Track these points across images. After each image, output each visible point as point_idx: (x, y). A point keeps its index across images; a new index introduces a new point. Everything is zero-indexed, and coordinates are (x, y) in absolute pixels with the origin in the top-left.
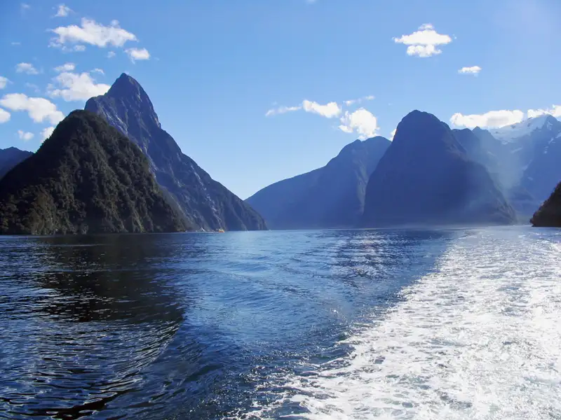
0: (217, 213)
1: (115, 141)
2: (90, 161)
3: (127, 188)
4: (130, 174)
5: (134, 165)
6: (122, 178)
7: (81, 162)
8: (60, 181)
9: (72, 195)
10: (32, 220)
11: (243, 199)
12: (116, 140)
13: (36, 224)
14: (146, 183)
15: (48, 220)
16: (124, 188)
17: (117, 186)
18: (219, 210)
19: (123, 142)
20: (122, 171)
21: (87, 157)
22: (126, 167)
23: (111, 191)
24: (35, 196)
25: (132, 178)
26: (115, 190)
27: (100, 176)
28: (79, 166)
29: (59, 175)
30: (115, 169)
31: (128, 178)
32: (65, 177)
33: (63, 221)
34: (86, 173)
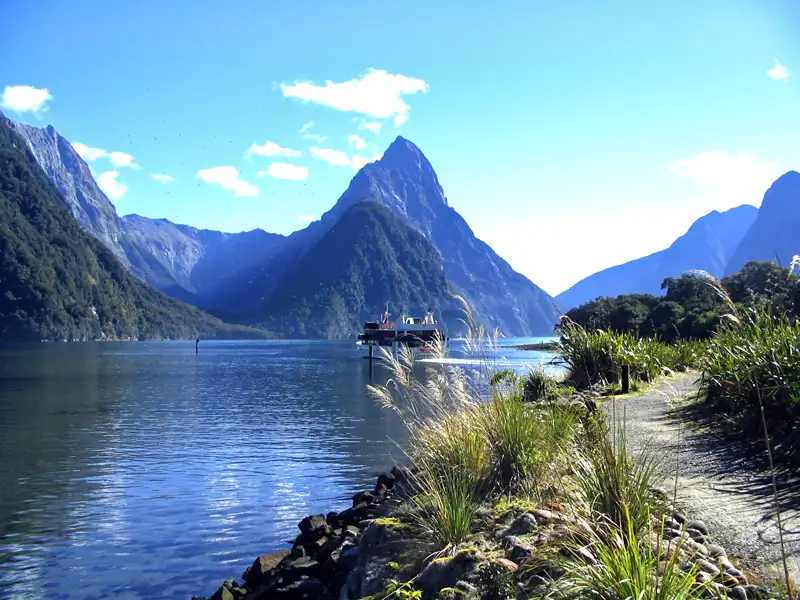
0: (520, 315)
1: (404, 236)
2: (379, 260)
3: (419, 288)
4: (422, 272)
5: (426, 262)
6: (413, 277)
7: (371, 262)
8: (350, 282)
9: (363, 298)
10: (328, 324)
11: (553, 296)
12: (406, 234)
13: (332, 328)
14: (439, 282)
15: (342, 325)
16: (416, 290)
17: (408, 287)
18: (523, 310)
19: (413, 237)
20: (414, 270)
21: (377, 256)
22: (418, 265)
23: (402, 293)
24: (329, 300)
25: (424, 278)
26: (407, 291)
27: (391, 276)
28: (368, 265)
29: (350, 276)
30: (404, 267)
31: (420, 278)
32: (355, 278)
33: (355, 324)
34: (376, 273)
